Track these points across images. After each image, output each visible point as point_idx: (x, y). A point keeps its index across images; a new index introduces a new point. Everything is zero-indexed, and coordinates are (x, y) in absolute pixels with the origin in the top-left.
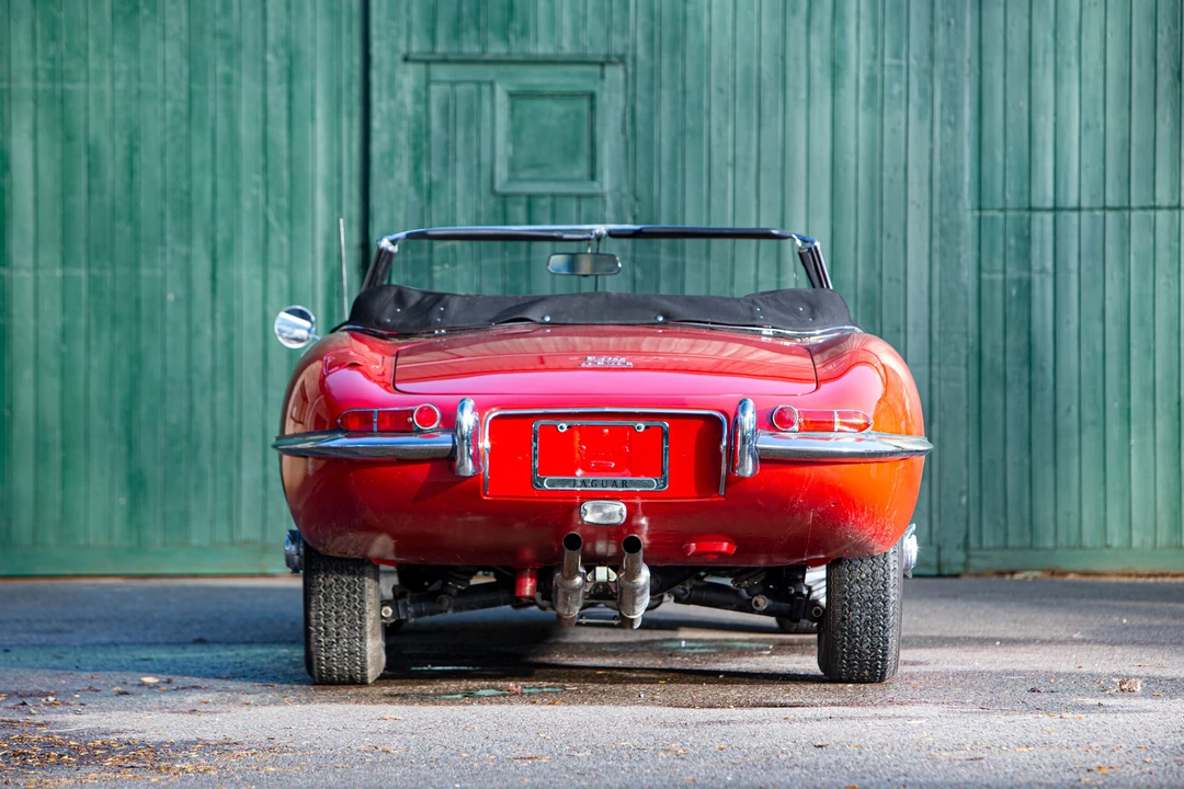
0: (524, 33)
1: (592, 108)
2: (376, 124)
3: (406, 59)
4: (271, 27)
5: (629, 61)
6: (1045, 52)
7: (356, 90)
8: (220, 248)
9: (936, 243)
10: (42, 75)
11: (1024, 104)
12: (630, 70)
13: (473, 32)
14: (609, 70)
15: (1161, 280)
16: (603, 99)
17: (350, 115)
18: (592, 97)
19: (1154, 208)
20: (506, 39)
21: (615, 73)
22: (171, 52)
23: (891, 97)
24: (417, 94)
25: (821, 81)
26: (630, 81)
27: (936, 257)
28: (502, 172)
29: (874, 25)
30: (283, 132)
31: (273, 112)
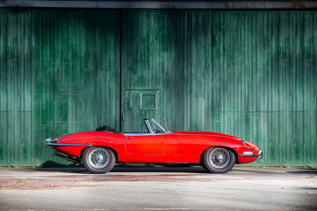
0: (144, 86)
1: (154, 97)
2: (122, 99)
3: (127, 90)
4: (107, 85)
5: (160, 90)
6: (222, 89)
7: (119, 94)
8: (99, 118)
9: (206, 117)
10: (73, 93)
11: (219, 96)
12: (160, 91)
13: (137, 86)
14: (157, 91)
15: (239, 123)
16: (156, 96)
17: (118, 98)
18: (154, 95)
19: (238, 112)
20: (142, 87)
21: (158, 92)
22: (92, 89)
23: (199, 95)
24: (128, 95)
25: (189, 93)
26: (160, 93)
27: (206, 119)
28: (141, 106)
29: (197, 84)
30: (109, 100)
31: (107, 98)
